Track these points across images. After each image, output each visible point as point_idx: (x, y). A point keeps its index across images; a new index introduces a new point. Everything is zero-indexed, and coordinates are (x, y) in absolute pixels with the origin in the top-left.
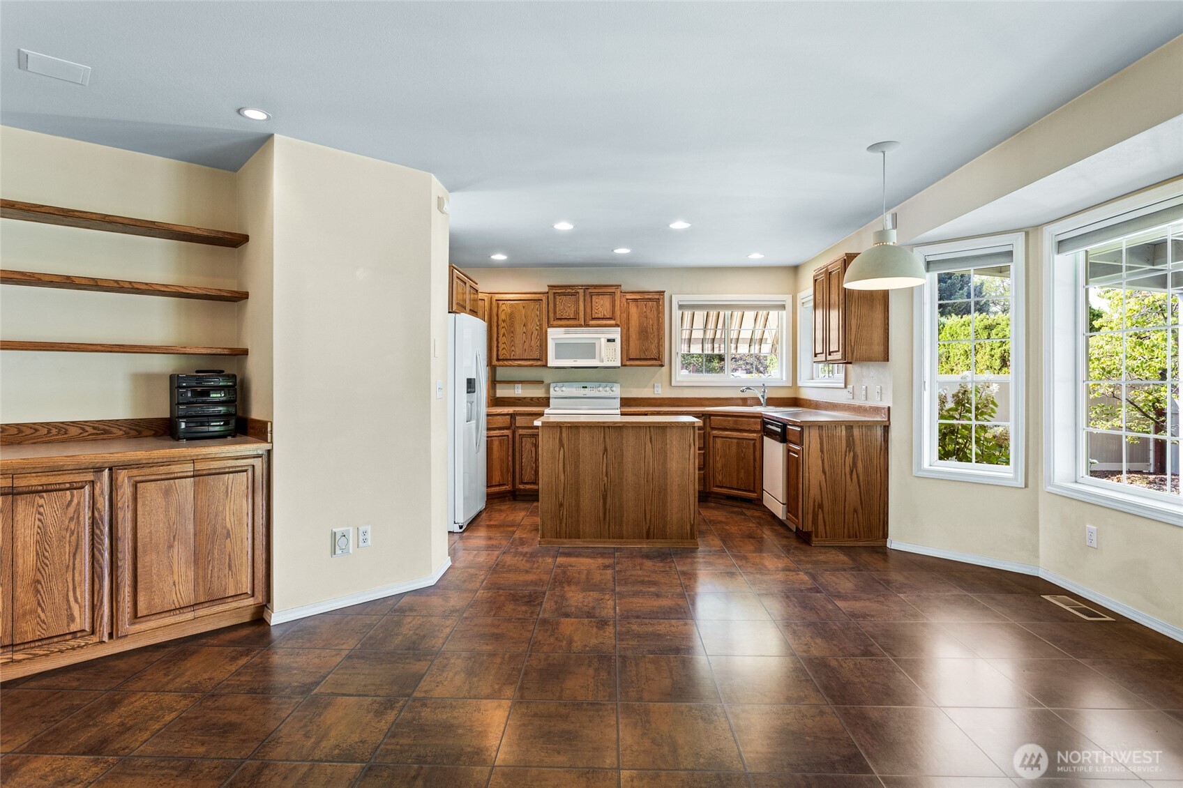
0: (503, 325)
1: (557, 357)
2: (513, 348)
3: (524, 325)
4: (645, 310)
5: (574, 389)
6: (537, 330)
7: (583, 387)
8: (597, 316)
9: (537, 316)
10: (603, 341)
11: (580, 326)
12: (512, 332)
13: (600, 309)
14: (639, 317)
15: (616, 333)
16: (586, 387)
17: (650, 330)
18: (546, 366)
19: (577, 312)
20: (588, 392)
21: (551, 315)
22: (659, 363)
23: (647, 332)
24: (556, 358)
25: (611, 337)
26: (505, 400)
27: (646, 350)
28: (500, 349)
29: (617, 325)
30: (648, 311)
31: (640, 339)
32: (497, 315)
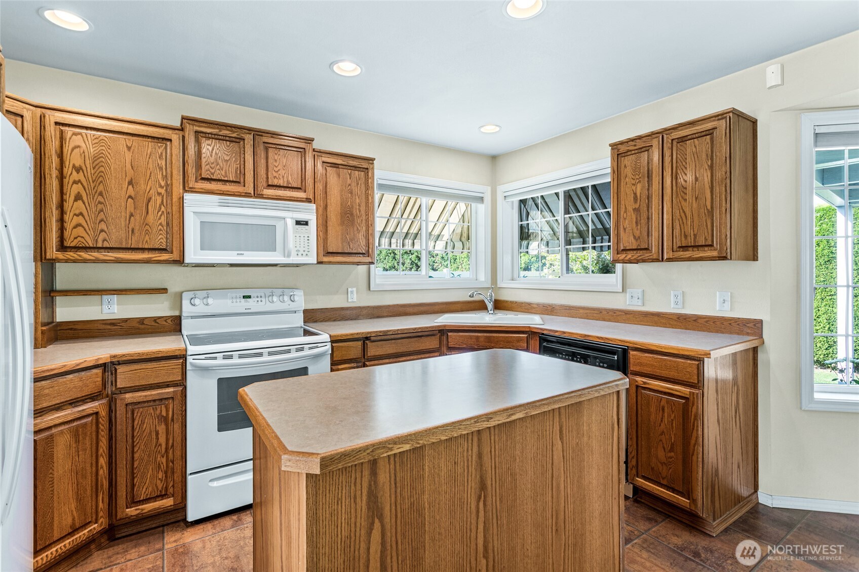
0: (75, 176)
1: (204, 246)
2: (103, 226)
3: (130, 183)
4: (349, 181)
5: (229, 301)
6: (159, 194)
7: (244, 297)
8: (276, 182)
9: (161, 169)
10: (290, 223)
11: (247, 195)
12: (101, 194)
13: (282, 172)
14: (342, 191)
15: (310, 213)
16: (249, 297)
17: (356, 212)
18: (180, 262)
19: (242, 172)
20: (252, 305)
21: (191, 170)
22: (368, 260)
23: (352, 214)
24: (202, 249)
25: (302, 217)
26: (76, 327)
27: (352, 240)
28: (69, 226)
29: (308, 200)
30: (354, 184)
31: (342, 223)
32: (61, 156)
